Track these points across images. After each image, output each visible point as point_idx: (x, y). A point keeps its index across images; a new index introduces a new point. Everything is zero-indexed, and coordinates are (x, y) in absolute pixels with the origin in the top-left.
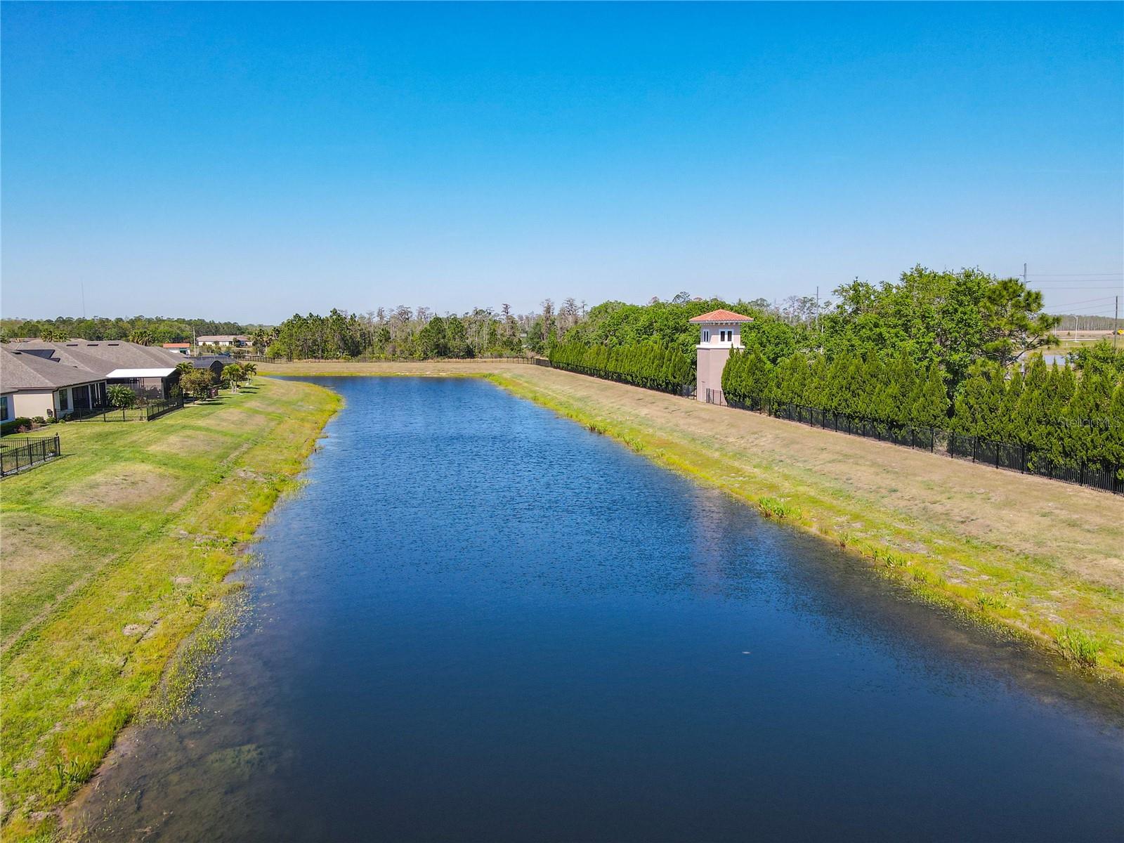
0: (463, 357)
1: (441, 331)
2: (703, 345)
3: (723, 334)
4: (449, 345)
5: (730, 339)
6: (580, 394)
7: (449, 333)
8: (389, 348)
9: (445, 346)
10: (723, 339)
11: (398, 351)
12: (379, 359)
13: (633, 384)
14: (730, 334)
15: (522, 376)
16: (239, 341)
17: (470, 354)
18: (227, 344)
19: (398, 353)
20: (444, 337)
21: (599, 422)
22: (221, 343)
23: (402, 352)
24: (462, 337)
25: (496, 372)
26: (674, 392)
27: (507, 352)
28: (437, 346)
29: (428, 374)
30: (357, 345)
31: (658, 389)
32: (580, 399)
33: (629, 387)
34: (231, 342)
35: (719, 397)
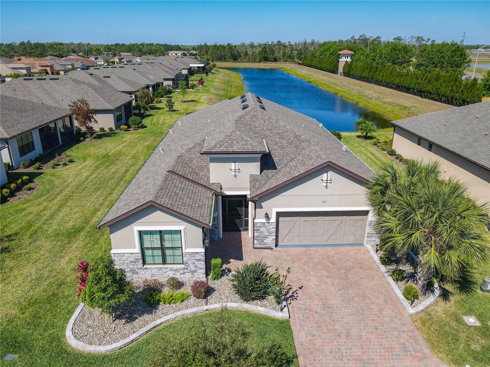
0: (273, 62)
1: (266, 52)
2: (341, 60)
3: (346, 57)
4: (268, 57)
5: (347, 58)
6: (309, 74)
7: (269, 53)
8: (247, 58)
9: (267, 57)
10: (345, 58)
11: (251, 58)
12: (244, 62)
13: (324, 71)
14: (348, 57)
15: (293, 68)
16: (185, 54)
17: (275, 60)
18: (180, 55)
19: (251, 60)
20: (267, 54)
21: (311, 80)
22: (178, 55)
23: (252, 59)
24: (273, 54)
25: (285, 67)
26: (333, 73)
27: (288, 60)
28: (264, 57)
29: (262, 67)
30: (236, 56)
31: (330, 72)
32: (308, 75)
33: (323, 72)
34: (182, 54)
35: (342, 74)
